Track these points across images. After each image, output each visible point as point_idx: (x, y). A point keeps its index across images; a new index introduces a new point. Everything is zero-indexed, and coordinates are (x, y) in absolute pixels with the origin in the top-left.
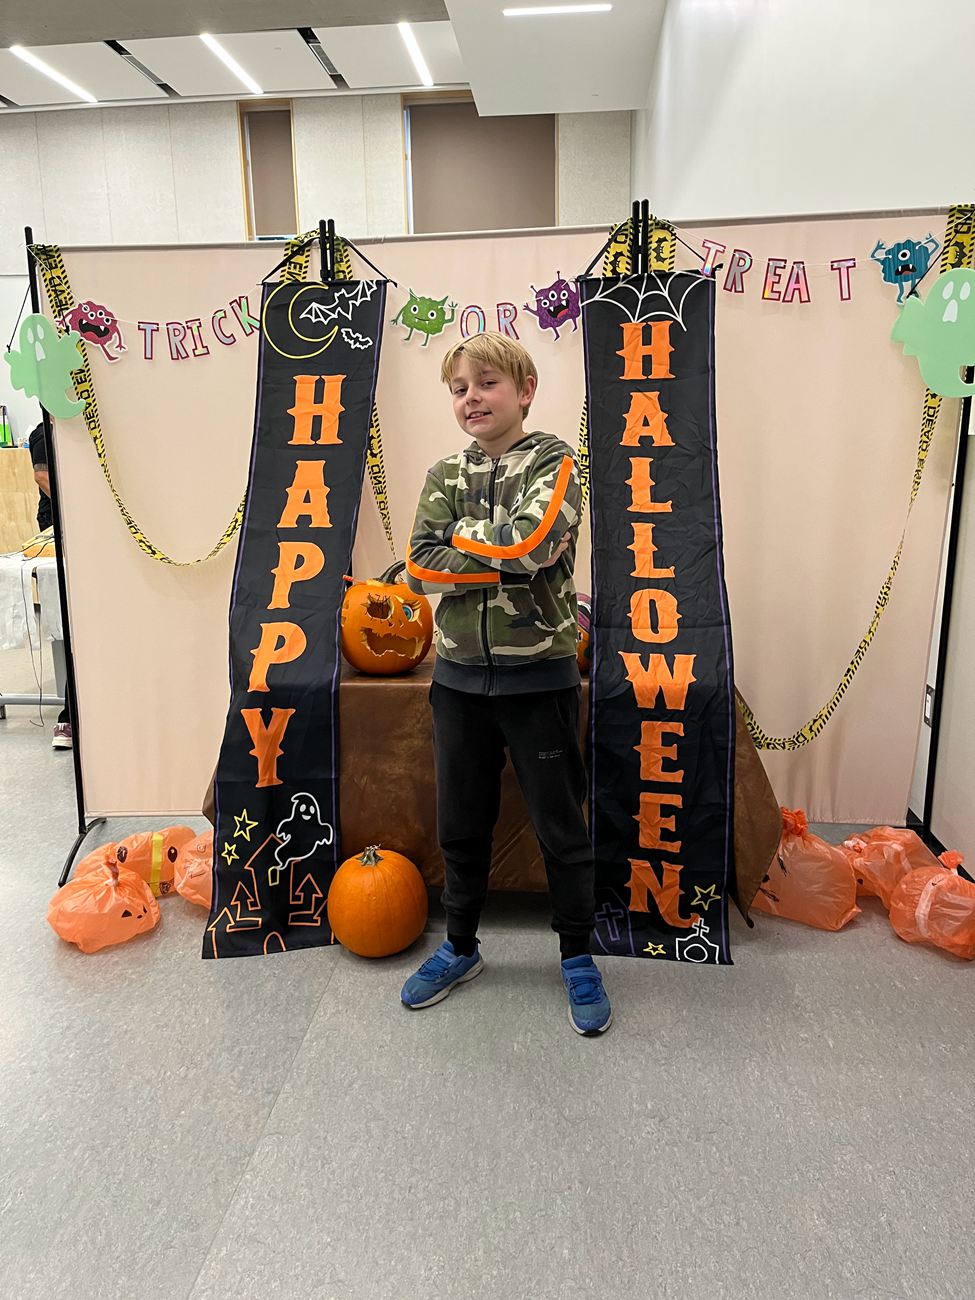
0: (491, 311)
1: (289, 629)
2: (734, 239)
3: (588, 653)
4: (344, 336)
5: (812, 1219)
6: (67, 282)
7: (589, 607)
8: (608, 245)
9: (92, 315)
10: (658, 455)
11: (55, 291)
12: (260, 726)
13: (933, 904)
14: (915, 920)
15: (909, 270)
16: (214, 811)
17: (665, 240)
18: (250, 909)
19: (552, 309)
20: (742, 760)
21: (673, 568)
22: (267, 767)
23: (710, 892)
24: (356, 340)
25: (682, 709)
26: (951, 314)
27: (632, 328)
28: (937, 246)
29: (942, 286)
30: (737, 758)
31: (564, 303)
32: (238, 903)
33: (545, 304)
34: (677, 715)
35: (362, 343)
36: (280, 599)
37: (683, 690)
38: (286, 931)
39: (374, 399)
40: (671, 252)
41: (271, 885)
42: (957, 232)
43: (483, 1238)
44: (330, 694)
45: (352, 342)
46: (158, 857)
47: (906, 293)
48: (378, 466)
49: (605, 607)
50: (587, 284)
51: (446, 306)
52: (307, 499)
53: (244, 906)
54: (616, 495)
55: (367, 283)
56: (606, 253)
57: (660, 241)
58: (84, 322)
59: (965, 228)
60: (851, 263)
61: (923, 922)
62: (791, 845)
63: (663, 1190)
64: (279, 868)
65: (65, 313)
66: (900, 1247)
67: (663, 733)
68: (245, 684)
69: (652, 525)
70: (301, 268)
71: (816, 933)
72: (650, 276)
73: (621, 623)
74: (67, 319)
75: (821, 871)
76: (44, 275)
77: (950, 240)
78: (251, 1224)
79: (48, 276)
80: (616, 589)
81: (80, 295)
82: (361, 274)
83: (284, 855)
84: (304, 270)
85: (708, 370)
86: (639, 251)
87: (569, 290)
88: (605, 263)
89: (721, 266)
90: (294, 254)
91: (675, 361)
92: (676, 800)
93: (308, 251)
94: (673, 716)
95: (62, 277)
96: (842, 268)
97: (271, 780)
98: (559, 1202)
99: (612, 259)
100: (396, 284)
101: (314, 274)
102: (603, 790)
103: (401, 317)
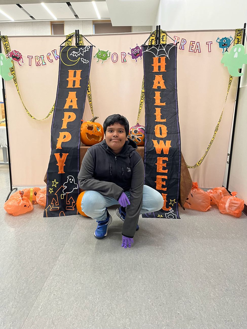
0: (119, 55)
1: (67, 134)
2: (182, 36)
3: (144, 140)
4: (81, 60)
5: (202, 270)
6: (9, 45)
7: (144, 129)
8: (150, 37)
9: (15, 54)
10: (162, 91)
11: (6, 47)
12: (59, 158)
13: (230, 203)
14: (225, 208)
15: (225, 45)
16: (47, 180)
17: (164, 36)
18: (56, 205)
19: (135, 54)
20: (183, 167)
21: (166, 119)
22: (61, 169)
23: (174, 201)
24: (85, 61)
25: (168, 154)
26: (236, 56)
27: (156, 58)
28: (232, 39)
29: (234, 49)
30: (181, 167)
31: (138, 52)
32: (53, 203)
33: (133, 52)
34: (166, 156)
35: (86, 62)
36: (64, 126)
37: (168, 149)
38: (65, 211)
39: (89, 77)
40: (166, 39)
41: (61, 199)
42: (237, 35)
43: (119, 274)
44: (78, 150)
45: (83, 62)
46: (32, 194)
47: (225, 51)
48: (90, 94)
49: (148, 129)
50: (144, 47)
51: (108, 53)
52: (71, 101)
53: (54, 204)
54: (151, 101)
55: (88, 46)
56: (149, 39)
57: (163, 36)
58: (13, 55)
59: (239, 35)
60: (211, 43)
61: (227, 208)
62: (194, 190)
63: (164, 264)
64: (64, 195)
65: (9, 53)
66: (225, 276)
67: (163, 160)
68: (55, 147)
69: (160, 109)
70: (70, 42)
71: (200, 212)
72: (160, 45)
73: (153, 133)
74: (9, 55)
75: (202, 197)
76: (3, 43)
77: (236, 38)
78: (59, 272)
79: (4, 44)
80: (151, 124)
81: (12, 49)
82: (86, 44)
83: (65, 191)
84: (71, 43)
85: (175, 69)
86: (158, 39)
87: (140, 49)
88: (149, 42)
89: (178, 42)
90: (69, 38)
91: (166, 67)
92: (166, 177)
93: (72, 38)
94: (165, 156)
95: (8, 44)
96: (209, 44)
97: (62, 172)
98: (138, 266)
99: (151, 41)
100: (95, 47)
101: (74, 44)
102: (147, 175)
103: (96, 56)
